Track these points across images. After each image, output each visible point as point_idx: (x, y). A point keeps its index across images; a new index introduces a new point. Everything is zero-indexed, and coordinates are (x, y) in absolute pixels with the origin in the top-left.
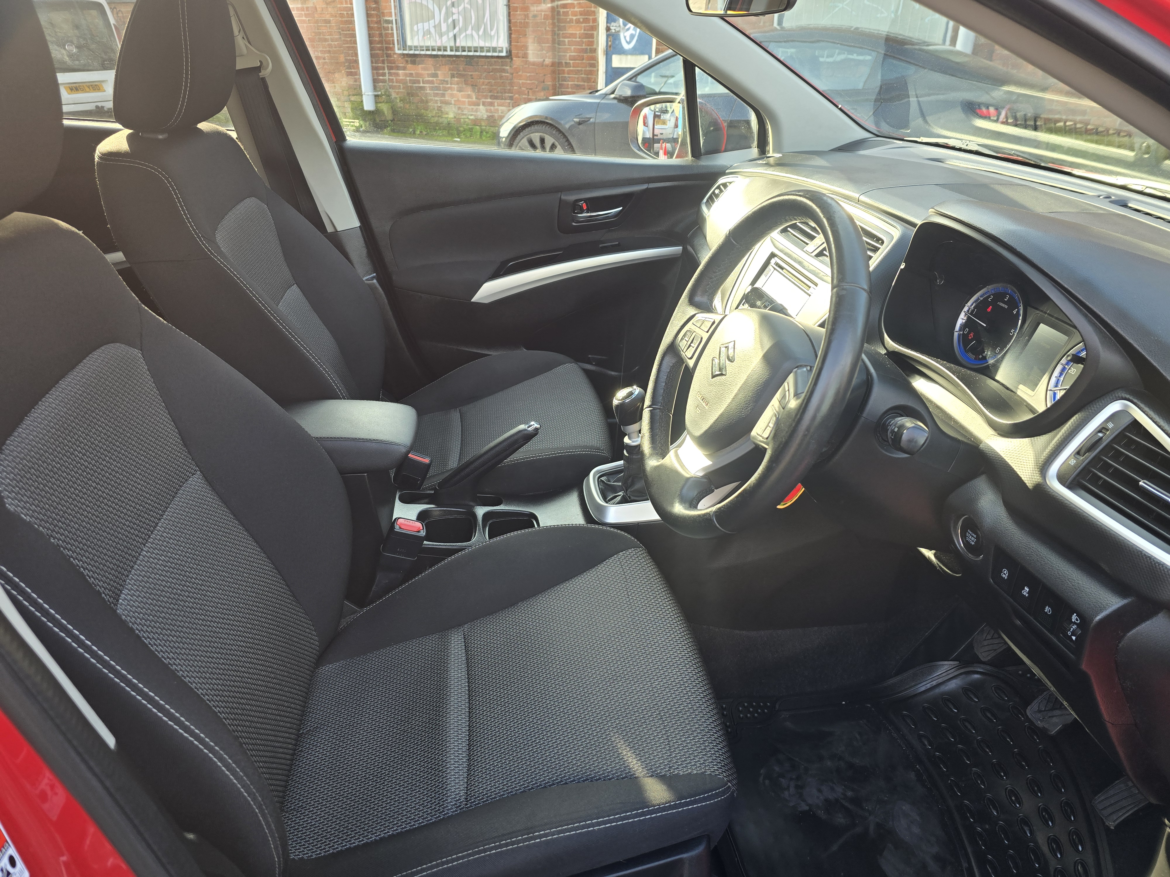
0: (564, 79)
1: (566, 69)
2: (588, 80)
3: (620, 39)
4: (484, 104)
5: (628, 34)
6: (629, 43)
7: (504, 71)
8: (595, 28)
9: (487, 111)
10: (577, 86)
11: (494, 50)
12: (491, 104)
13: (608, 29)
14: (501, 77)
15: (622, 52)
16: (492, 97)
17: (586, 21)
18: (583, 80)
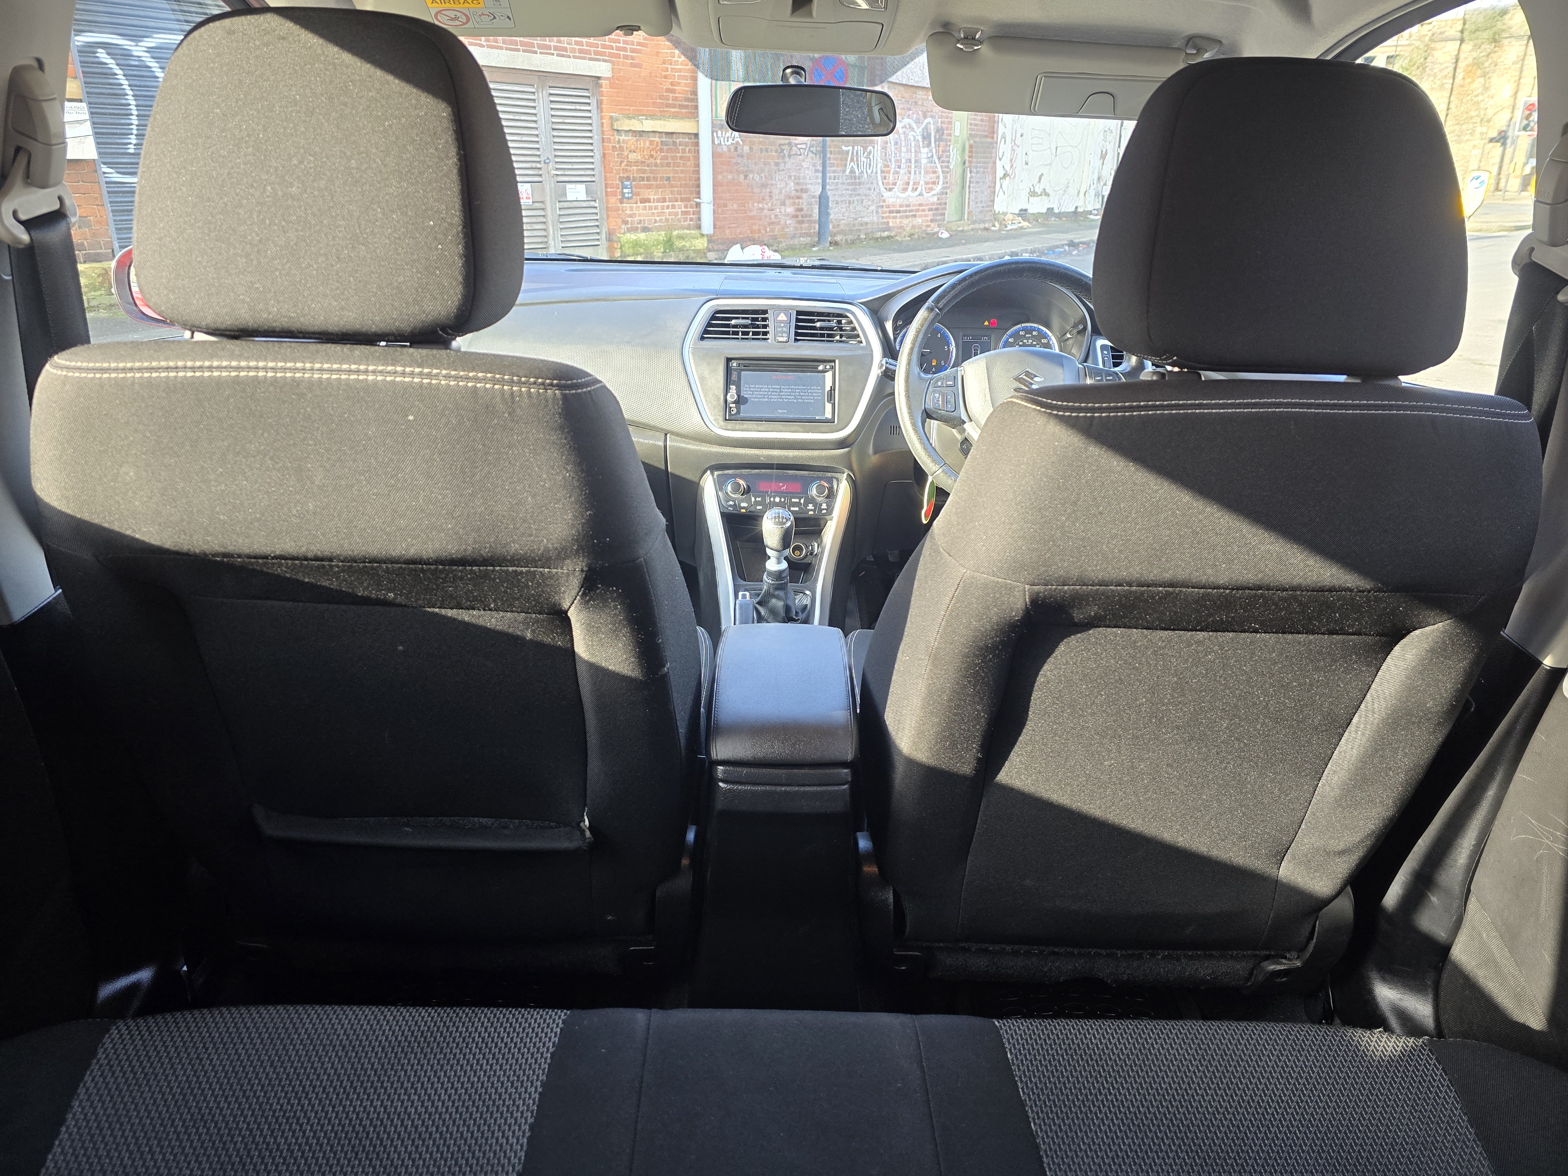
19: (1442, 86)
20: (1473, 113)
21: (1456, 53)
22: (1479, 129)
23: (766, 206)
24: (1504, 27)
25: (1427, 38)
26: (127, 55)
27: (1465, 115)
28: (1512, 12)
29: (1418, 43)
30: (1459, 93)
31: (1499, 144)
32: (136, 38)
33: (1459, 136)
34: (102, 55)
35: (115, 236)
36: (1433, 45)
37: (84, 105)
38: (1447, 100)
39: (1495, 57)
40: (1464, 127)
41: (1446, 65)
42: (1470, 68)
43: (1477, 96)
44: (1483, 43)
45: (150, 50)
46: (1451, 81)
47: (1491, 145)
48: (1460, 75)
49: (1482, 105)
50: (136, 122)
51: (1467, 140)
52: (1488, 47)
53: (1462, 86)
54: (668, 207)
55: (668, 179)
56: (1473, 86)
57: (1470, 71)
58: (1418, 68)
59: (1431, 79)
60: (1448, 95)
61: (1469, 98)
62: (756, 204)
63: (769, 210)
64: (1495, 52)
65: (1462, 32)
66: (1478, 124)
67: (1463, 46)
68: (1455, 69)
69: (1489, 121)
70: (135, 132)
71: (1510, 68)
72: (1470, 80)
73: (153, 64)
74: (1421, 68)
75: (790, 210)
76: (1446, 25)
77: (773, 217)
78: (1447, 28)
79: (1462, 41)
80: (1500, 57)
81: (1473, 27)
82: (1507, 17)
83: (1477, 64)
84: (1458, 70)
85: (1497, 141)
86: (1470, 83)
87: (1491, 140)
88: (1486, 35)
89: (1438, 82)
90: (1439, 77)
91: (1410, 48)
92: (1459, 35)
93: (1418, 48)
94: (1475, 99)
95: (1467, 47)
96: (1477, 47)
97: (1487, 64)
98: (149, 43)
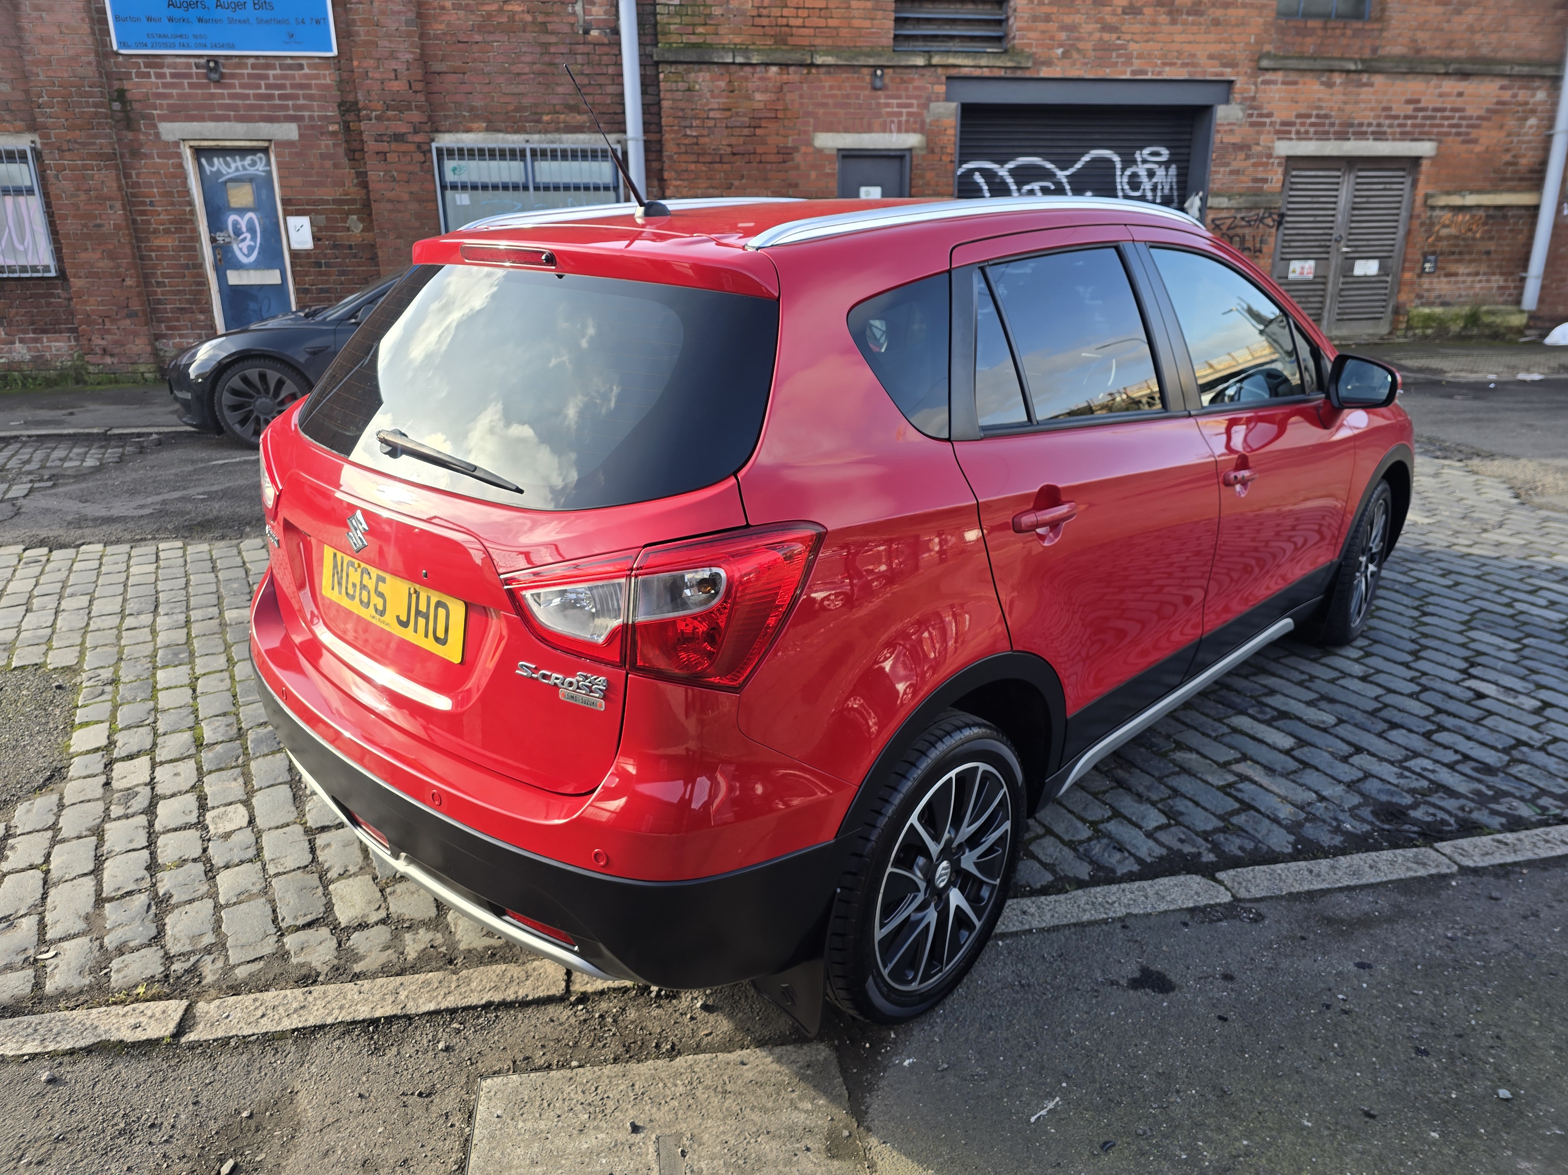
0: (159, 302)
1: (159, 290)
2: (197, 302)
3: (233, 252)
4: (22, 341)
5: (244, 246)
6: (248, 256)
7: (52, 295)
8: (196, 238)
9: (29, 349)
10: (181, 309)
11: (34, 269)
12: (36, 340)
13: (213, 240)
14: (48, 304)
15: (238, 266)
16: (34, 331)
17: (179, 230)
18: (189, 301)
45: (1010, 170)
54: (1480, 282)
55: (1488, 253)
73: (1010, 180)
98: (1011, 165)
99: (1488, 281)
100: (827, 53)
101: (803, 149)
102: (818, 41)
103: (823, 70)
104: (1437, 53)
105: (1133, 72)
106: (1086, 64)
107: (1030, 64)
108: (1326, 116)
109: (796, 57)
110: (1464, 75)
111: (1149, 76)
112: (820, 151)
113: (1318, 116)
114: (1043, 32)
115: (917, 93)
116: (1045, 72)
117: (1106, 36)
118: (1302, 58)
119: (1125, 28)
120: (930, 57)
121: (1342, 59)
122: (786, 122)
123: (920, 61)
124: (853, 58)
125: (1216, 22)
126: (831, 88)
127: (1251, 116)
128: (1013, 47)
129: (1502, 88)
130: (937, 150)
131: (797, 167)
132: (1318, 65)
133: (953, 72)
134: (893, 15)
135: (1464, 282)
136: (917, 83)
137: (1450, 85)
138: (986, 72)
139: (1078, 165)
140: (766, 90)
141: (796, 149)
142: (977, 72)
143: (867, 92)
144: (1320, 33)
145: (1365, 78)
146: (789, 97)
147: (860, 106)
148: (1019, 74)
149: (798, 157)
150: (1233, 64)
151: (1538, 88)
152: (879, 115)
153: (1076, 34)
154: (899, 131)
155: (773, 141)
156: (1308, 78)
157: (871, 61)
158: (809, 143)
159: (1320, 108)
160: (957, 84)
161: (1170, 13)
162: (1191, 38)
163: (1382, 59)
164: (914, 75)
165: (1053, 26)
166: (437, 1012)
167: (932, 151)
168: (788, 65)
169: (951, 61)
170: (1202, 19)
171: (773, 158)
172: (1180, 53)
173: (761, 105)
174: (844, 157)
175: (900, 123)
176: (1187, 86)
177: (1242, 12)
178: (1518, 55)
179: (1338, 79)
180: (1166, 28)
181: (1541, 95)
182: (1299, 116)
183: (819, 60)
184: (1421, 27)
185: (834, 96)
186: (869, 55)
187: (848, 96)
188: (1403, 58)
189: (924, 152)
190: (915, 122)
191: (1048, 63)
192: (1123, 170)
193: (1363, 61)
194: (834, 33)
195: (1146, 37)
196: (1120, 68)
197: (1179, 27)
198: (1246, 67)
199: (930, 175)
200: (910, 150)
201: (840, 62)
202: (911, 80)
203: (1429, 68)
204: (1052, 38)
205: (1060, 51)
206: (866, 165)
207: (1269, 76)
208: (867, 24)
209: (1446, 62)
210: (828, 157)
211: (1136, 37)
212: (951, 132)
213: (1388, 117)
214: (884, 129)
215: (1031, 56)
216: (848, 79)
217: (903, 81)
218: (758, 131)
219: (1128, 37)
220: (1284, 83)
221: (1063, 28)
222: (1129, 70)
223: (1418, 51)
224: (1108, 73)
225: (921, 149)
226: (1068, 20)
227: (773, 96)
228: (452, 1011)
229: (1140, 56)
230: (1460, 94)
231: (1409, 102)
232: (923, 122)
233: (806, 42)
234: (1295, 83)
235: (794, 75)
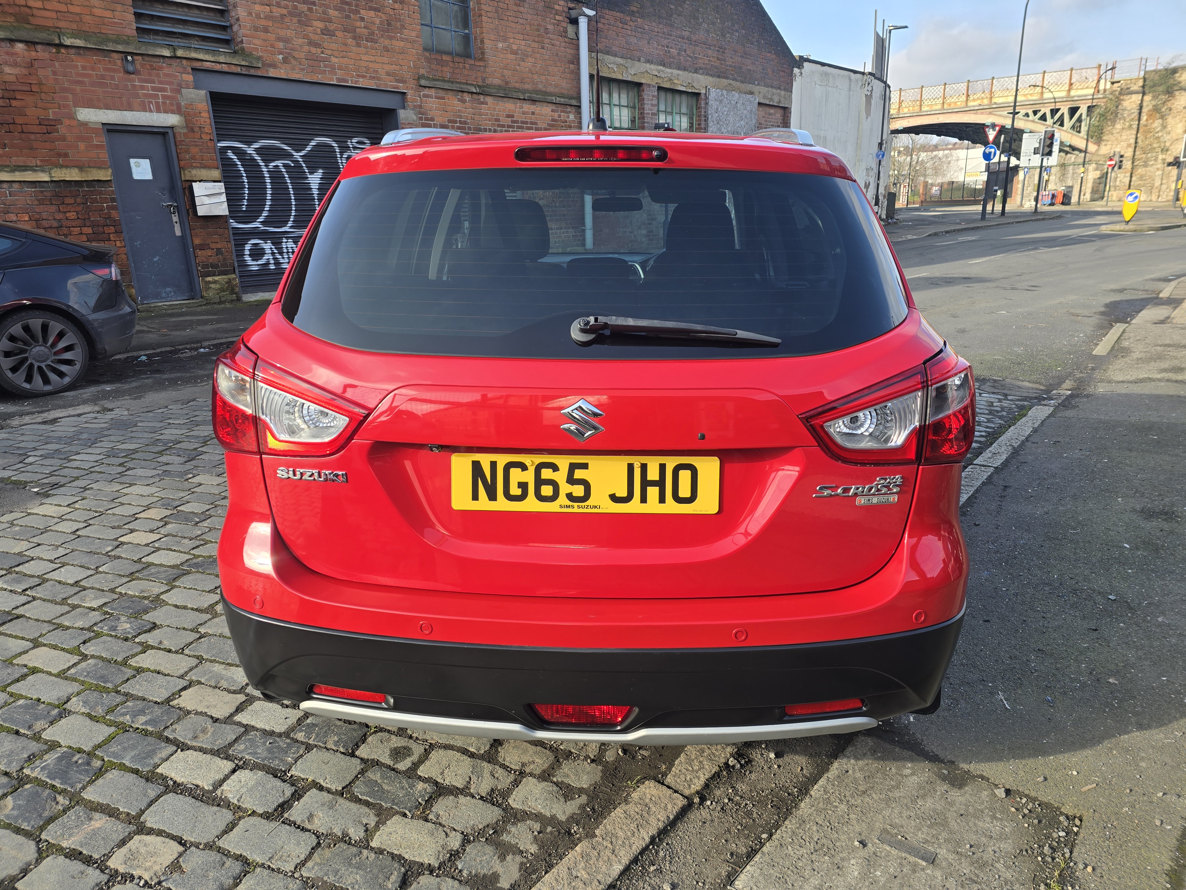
19: (1130, 126)
20: (1155, 145)
21: (1139, 102)
22: (1161, 157)
23: (627, 230)
24: (1175, 82)
25: (1117, 93)
26: (244, 153)
27: (1149, 147)
28: (1180, 72)
29: (1111, 96)
30: (1144, 131)
31: (1176, 167)
32: (249, 143)
33: (1145, 162)
34: (230, 154)
35: (235, 259)
36: (1121, 98)
37: (222, 184)
38: (1134, 136)
39: (1169, 104)
40: (1149, 155)
41: (1133, 111)
42: (1151, 113)
43: (1158, 132)
44: (1159, 95)
45: (256, 150)
46: (1137, 123)
47: (1170, 168)
48: (1144, 118)
49: (1162, 139)
50: (247, 192)
51: (1152, 165)
52: (1163, 97)
53: (1146, 126)
54: (564, 233)
55: (564, 215)
56: (1154, 126)
57: (1152, 115)
58: (1112, 114)
59: (1122, 121)
60: (1135, 132)
61: (1152, 134)
62: (621, 229)
63: (630, 232)
64: (1169, 100)
65: (1143, 87)
66: (1160, 153)
67: (1145, 97)
68: (1140, 113)
69: (1167, 150)
70: (246, 198)
71: (1181, 112)
72: (1151, 121)
73: (257, 158)
74: (1114, 114)
75: (644, 232)
76: (1131, 83)
77: (633, 237)
78: (1132, 85)
79: (1144, 94)
80: (1173, 104)
81: (1151, 84)
82: (1177, 75)
83: (1156, 109)
84: (1143, 115)
85: (1174, 165)
86: (1152, 123)
87: (1169, 164)
88: (1161, 89)
89: (1127, 124)
90: (1128, 120)
91: (1105, 100)
92: (1141, 89)
93: (1111, 100)
94: (1157, 135)
95: (1147, 98)
96: (1154, 98)
97: (1163, 110)
98: (256, 146)
99: (567, 232)
100: (75, 36)
101: (66, 122)
102: (61, 24)
103: (73, 51)
104: (517, 85)
105: (338, 80)
106: (303, 69)
107: (260, 65)
108: (465, 123)
109: (43, 36)
110: (534, 101)
111: (350, 84)
112: (84, 125)
113: (460, 122)
114: (265, 40)
115: (167, 79)
116: (272, 73)
117: (313, 50)
118: (444, 81)
119: (325, 45)
120: (175, 50)
121: (467, 84)
122: (43, 96)
123: (167, 53)
124: (101, 43)
125: (386, 49)
126: (84, 68)
127: (421, 119)
128: (243, 49)
129: (553, 111)
130: (196, 129)
131: (63, 139)
132: (455, 87)
133: (197, 65)
134: (132, 10)
135: (556, 233)
136: (166, 71)
137: (528, 107)
138: (225, 68)
139: (309, 148)
140: (15, 65)
141: (59, 121)
142: (218, 67)
143: (121, 75)
144: (451, 64)
145: (482, 98)
146: (41, 72)
147: (117, 87)
148: (252, 72)
149: (62, 129)
150: (404, 82)
151: (570, 112)
152: (137, 96)
153: (290, 45)
154: (158, 111)
155: (32, 112)
156: (450, 95)
157: (120, 48)
158: (72, 116)
159: (460, 116)
160: (202, 75)
161: (354, 38)
162: (373, 59)
163: (488, 86)
164: (160, 63)
165: (271, 36)
166: (627, 869)
167: (192, 130)
168: (35, 43)
169: (194, 55)
170: (376, 45)
171: (35, 129)
172: (368, 69)
173: (13, 79)
174: (109, 131)
175: (157, 104)
176: (376, 93)
177: (402, 44)
178: (556, 90)
179: (467, 97)
180: (354, 49)
181: (572, 117)
182: (450, 121)
183: (68, 42)
184: (505, 68)
185: (89, 76)
186: (117, 42)
187: (103, 77)
188: (499, 87)
189: (185, 131)
190: (172, 104)
191: (274, 66)
192: (342, 153)
193: (479, 86)
194: (77, 18)
195: (342, 54)
196: (328, 75)
197: (362, 50)
198: (412, 83)
199: (194, 150)
200: (172, 128)
201: (89, 46)
202: (160, 68)
203: (515, 95)
204: (272, 46)
205: (281, 57)
206: (131, 139)
207: (426, 91)
208: (108, 14)
209: (524, 92)
210: (95, 130)
211: (334, 53)
212: (205, 115)
213: (499, 126)
214: (144, 108)
215: (259, 58)
216: (100, 61)
217: (152, 68)
218: (14, 103)
219: (330, 52)
220: (436, 98)
221: (279, 39)
222: (335, 77)
223: (507, 83)
224: (319, 78)
225: (183, 128)
226: (282, 33)
227: (25, 71)
228: (635, 860)
229: (340, 68)
230: (533, 113)
231: (508, 116)
232: (179, 106)
233: (50, 24)
234: (443, 98)
235: (42, 53)
